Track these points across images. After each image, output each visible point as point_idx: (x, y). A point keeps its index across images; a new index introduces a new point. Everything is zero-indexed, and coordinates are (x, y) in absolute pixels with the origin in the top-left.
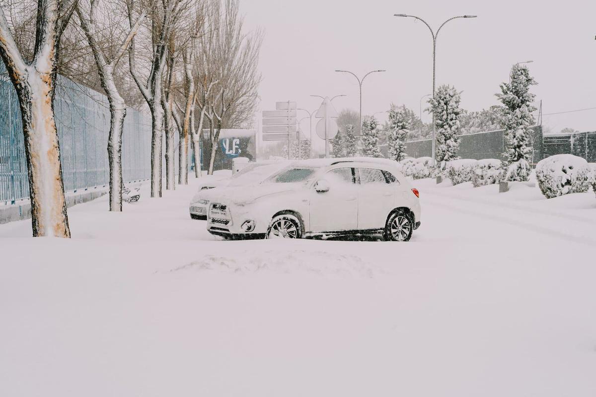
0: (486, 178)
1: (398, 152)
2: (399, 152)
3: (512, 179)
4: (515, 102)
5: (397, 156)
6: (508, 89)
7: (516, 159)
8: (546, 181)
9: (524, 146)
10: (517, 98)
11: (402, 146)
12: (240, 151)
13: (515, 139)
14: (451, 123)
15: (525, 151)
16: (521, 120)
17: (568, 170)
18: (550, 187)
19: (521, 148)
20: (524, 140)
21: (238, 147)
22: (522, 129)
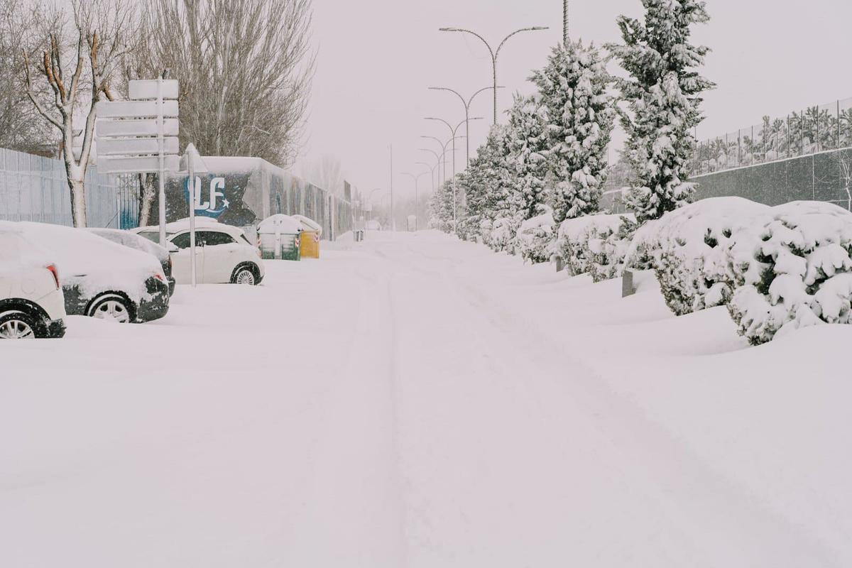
0: (612, 260)
1: (531, 202)
2: (534, 203)
3: (646, 265)
4: (654, 65)
5: (528, 210)
6: (638, 33)
7: (654, 211)
8: (668, 270)
9: (676, 181)
10: (658, 55)
11: (538, 189)
12: (226, 203)
13: (651, 160)
14: (582, 129)
15: (677, 192)
16: (665, 113)
17: (722, 239)
18: (678, 287)
19: (669, 184)
20: (675, 163)
21: (221, 194)
22: (668, 134)
